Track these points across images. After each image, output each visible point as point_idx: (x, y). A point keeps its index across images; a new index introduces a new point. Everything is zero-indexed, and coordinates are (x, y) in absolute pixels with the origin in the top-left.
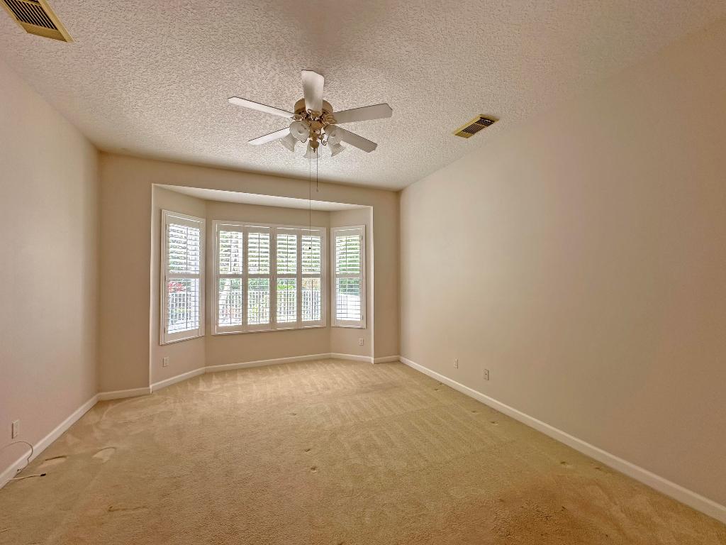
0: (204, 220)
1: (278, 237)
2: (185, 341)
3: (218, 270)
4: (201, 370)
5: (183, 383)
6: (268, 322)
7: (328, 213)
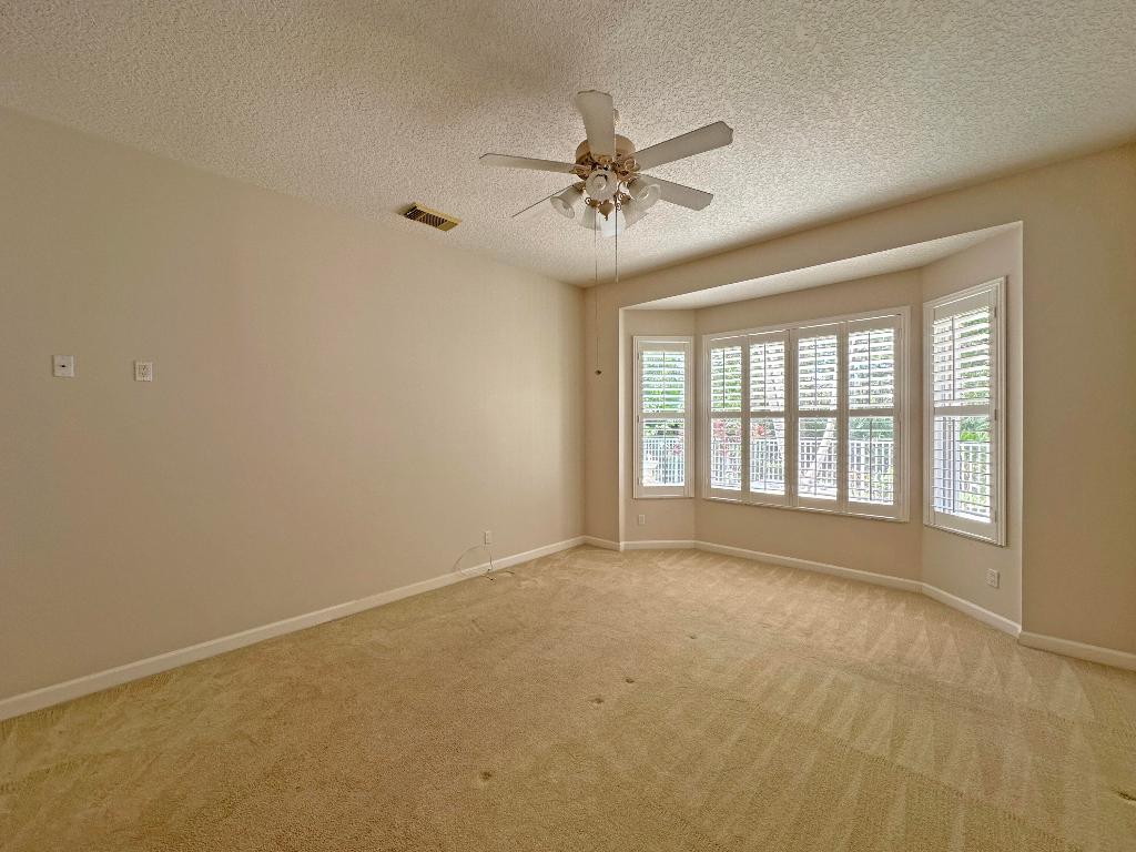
0: (692, 338)
1: (800, 345)
2: (662, 500)
3: (709, 407)
4: (689, 542)
5: (655, 552)
6: (783, 493)
7: (917, 271)
